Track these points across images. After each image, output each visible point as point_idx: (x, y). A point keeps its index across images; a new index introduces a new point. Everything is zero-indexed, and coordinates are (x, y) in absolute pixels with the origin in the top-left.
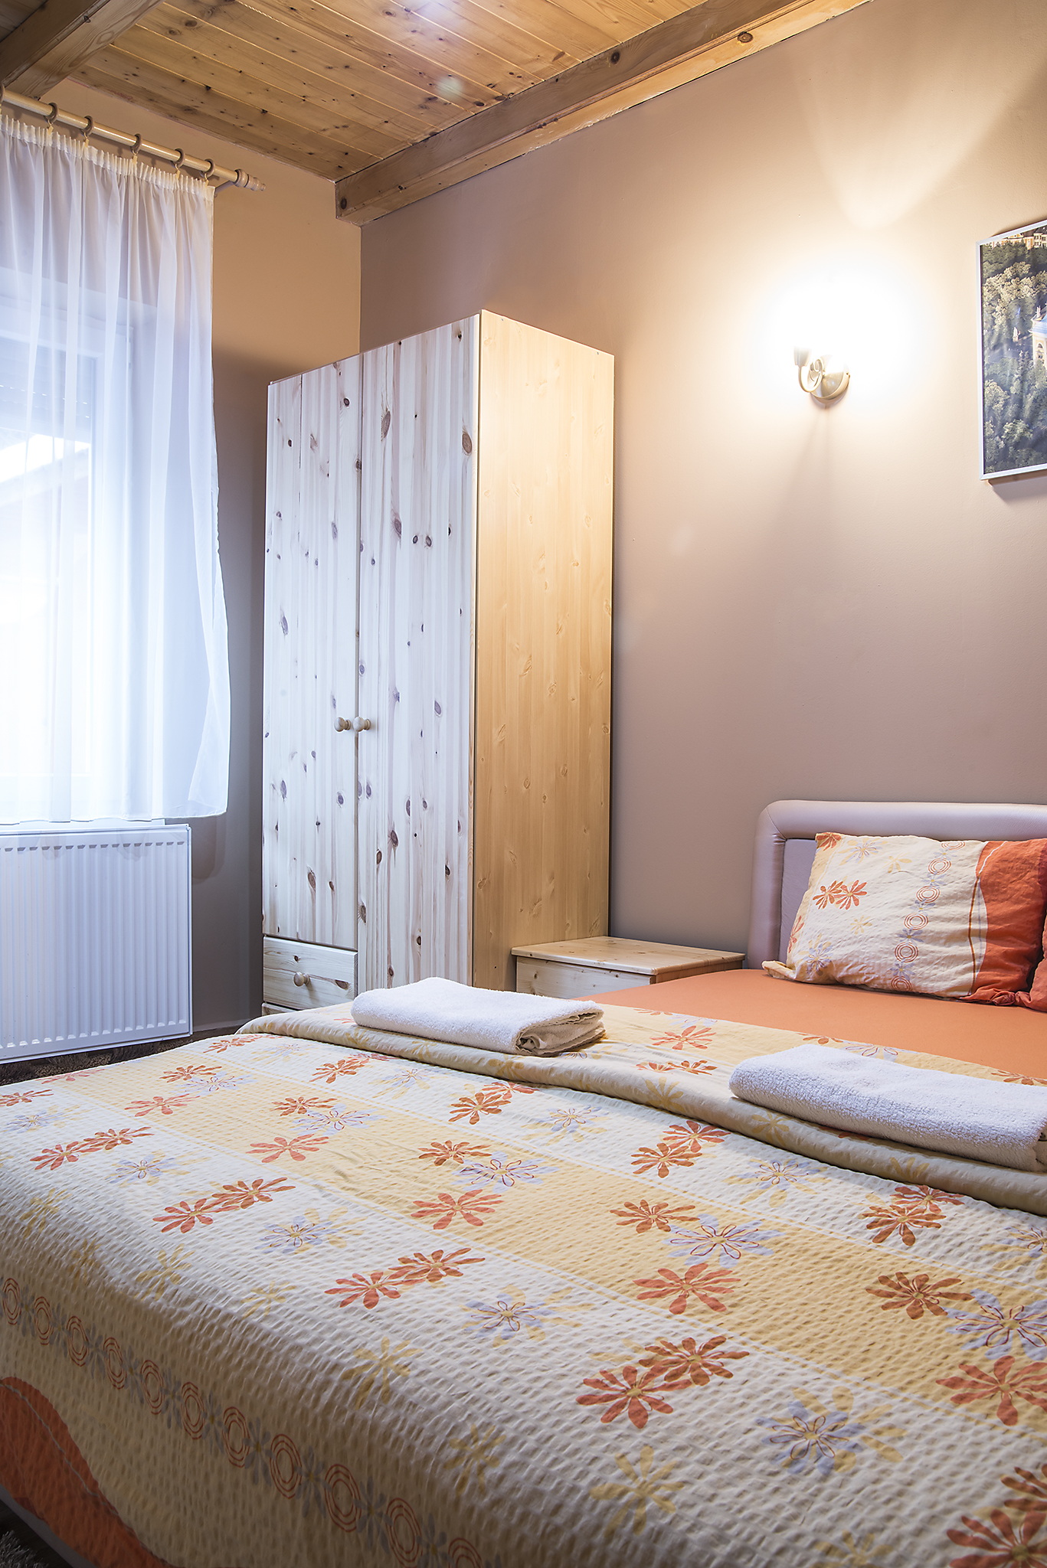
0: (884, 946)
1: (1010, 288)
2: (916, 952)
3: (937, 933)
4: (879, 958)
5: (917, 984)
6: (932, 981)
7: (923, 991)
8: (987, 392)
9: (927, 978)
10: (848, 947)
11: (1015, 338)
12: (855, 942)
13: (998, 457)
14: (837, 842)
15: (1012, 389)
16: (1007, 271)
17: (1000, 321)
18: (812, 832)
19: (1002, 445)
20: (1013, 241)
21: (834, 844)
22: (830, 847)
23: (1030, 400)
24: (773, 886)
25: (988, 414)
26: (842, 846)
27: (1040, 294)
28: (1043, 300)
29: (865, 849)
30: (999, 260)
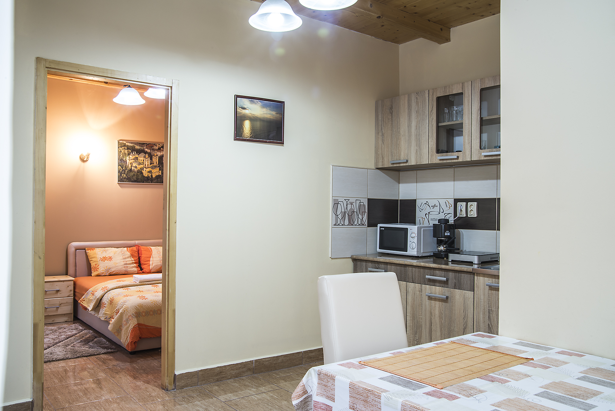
1: (123, 150)
2: (127, 267)
3: (129, 263)
6: (132, 271)
7: (130, 273)
8: (119, 168)
11: (124, 160)
13: (121, 180)
14: (94, 250)
15: (123, 168)
16: (123, 147)
17: (121, 156)
18: (84, 248)
19: (121, 178)
20: (124, 143)
21: (93, 250)
22: (92, 250)
23: (126, 171)
24: (75, 260)
25: (119, 172)
26: (97, 250)
27: (128, 153)
28: (129, 154)
29: (105, 250)
30: (121, 145)
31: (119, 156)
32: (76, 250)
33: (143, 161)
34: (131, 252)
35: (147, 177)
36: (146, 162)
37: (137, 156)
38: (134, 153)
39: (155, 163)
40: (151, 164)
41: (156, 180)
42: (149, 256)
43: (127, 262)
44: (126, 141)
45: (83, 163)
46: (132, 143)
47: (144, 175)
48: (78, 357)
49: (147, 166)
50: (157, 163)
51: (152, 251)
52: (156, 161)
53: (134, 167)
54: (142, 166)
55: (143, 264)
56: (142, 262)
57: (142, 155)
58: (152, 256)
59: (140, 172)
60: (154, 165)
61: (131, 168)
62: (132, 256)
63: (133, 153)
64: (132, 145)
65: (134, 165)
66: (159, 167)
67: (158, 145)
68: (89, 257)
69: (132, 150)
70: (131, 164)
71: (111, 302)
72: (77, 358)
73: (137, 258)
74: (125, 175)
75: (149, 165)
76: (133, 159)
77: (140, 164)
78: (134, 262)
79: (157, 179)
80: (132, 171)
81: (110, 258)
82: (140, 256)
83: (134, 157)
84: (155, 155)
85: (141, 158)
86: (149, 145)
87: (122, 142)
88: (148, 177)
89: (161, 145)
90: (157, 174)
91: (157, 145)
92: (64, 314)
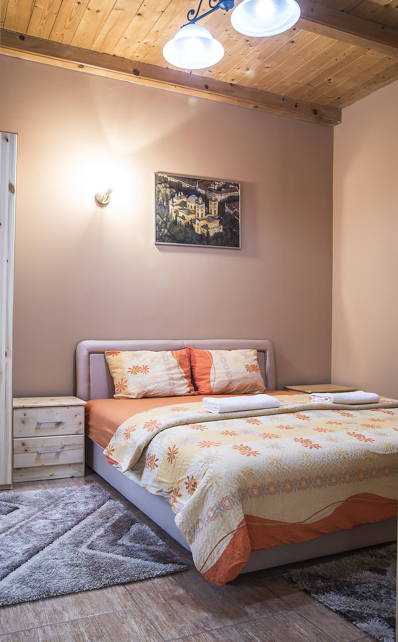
0: (165, 383)
1: (164, 189)
2: (174, 384)
3: (177, 378)
4: (165, 387)
5: (177, 393)
6: (181, 391)
7: (179, 395)
8: (157, 218)
9: (179, 391)
10: (154, 385)
11: (165, 205)
12: (155, 383)
13: (160, 238)
14: (119, 354)
15: (164, 219)
16: (163, 184)
17: (161, 198)
18: (103, 351)
19: (161, 235)
20: (165, 177)
21: (117, 354)
22: (115, 355)
23: (169, 224)
24: (87, 371)
25: (157, 224)
26: (124, 355)
27: (172, 194)
28: (172, 196)
29: (136, 355)
30: (160, 180)
31: (157, 198)
32: (90, 353)
33: (195, 208)
34: (179, 359)
35: (201, 234)
36: (200, 210)
37: (185, 200)
38: (181, 195)
39: (213, 213)
40: (207, 213)
41: (214, 241)
42: (207, 366)
43: (174, 376)
44: (168, 175)
45: (99, 209)
46: (176, 178)
47: (196, 231)
48: (105, 587)
49: (200, 216)
50: (217, 212)
51: (211, 357)
52: (215, 209)
53: (181, 217)
54: (192, 216)
55: (198, 379)
56: (196, 376)
57: (193, 198)
58: (212, 366)
59: (190, 226)
60: (212, 216)
61: (176, 220)
62: (181, 364)
63: (179, 195)
64: (176, 181)
65: (181, 214)
66: (219, 218)
67: (218, 183)
68: (110, 367)
69: (178, 188)
70: (176, 212)
71: (171, 456)
72: (102, 588)
73: (189, 368)
74: (166, 231)
75: (204, 216)
76: (180, 205)
77: (189, 213)
78: (185, 375)
79: (217, 238)
80: (177, 225)
81: (146, 368)
82: (192, 365)
83: (180, 201)
84: (213, 199)
85: (191, 203)
86: (204, 182)
87: (161, 175)
88: (202, 236)
89: (223, 183)
90: (217, 230)
91: (216, 183)
92: (70, 465)
